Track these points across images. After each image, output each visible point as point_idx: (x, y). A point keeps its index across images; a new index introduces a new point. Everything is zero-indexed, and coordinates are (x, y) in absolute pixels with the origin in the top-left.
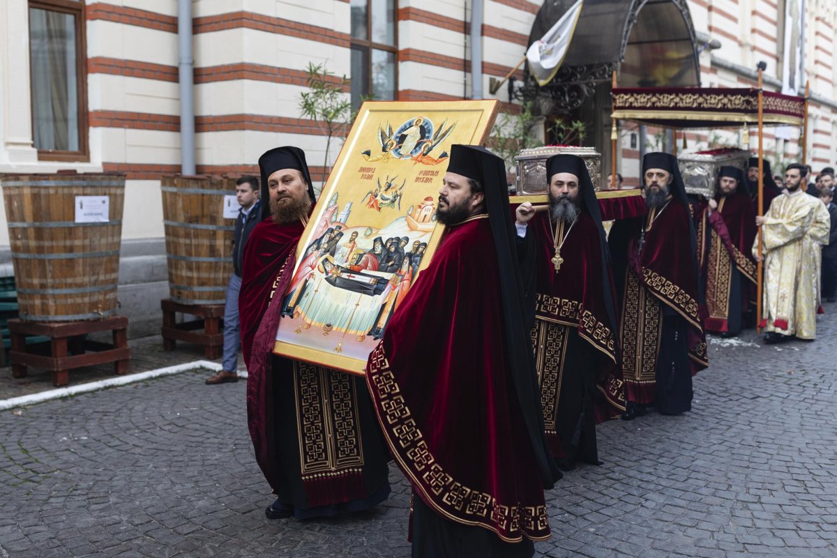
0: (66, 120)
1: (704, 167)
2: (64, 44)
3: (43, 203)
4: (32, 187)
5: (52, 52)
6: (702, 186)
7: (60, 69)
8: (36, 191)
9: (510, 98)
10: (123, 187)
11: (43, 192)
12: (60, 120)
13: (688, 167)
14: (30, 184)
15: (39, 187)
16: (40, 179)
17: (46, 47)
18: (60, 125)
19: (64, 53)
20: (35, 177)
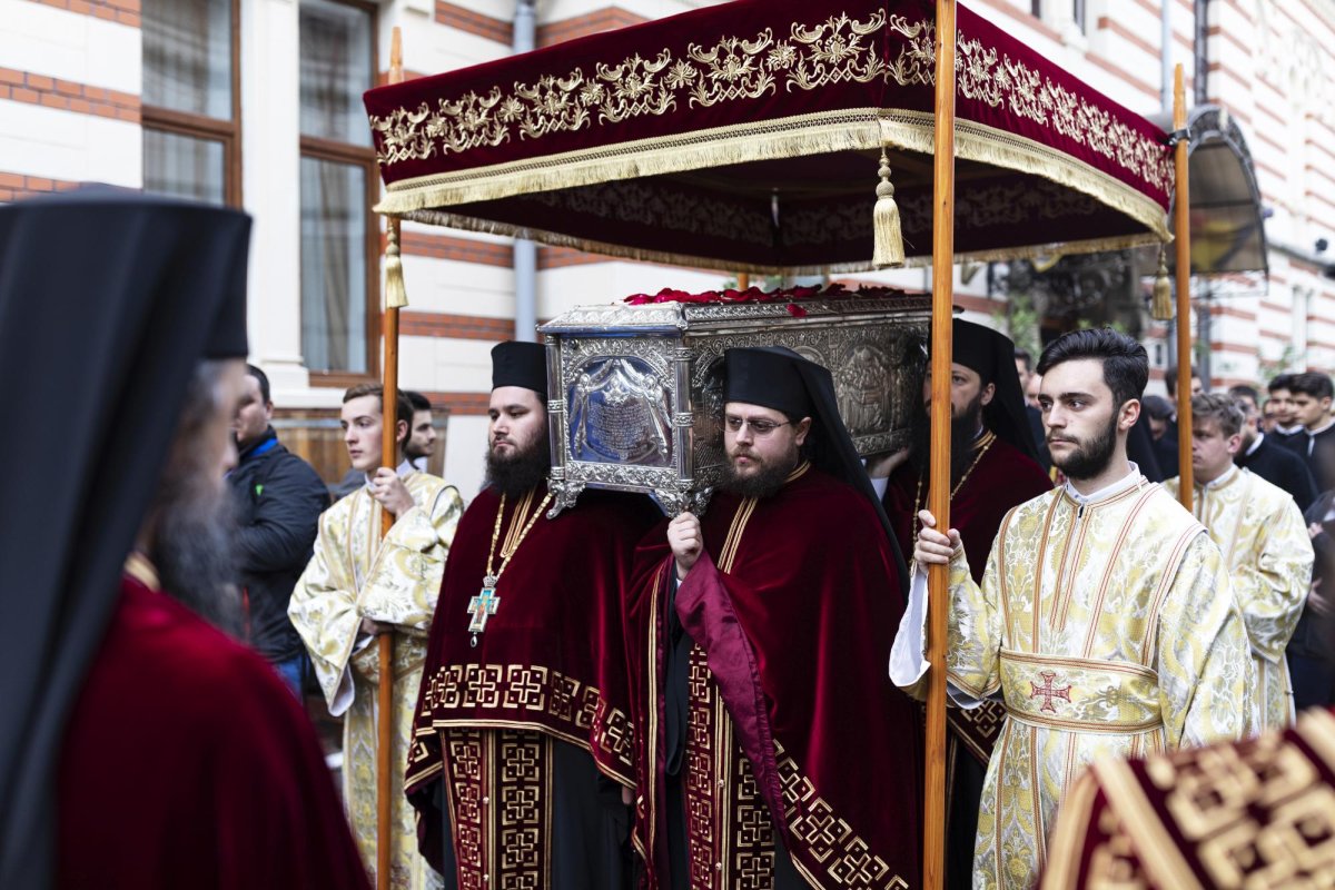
0: (346, 331)
1: (649, 361)
2: (344, 228)
3: (327, 454)
4: (310, 429)
5: (329, 238)
6: (645, 453)
7: (339, 261)
8: (316, 435)
9: (990, 291)
10: (443, 428)
11: (327, 436)
12: (337, 332)
13: (591, 367)
14: (308, 423)
15: (322, 430)
16: (322, 417)
17: (322, 232)
18: (338, 339)
19: (345, 240)
20: (315, 413)
